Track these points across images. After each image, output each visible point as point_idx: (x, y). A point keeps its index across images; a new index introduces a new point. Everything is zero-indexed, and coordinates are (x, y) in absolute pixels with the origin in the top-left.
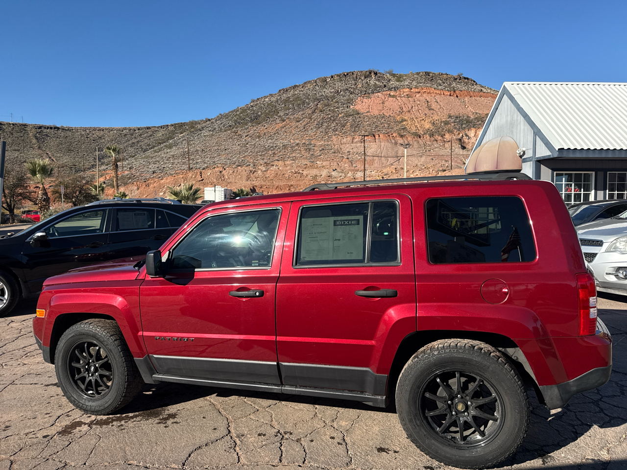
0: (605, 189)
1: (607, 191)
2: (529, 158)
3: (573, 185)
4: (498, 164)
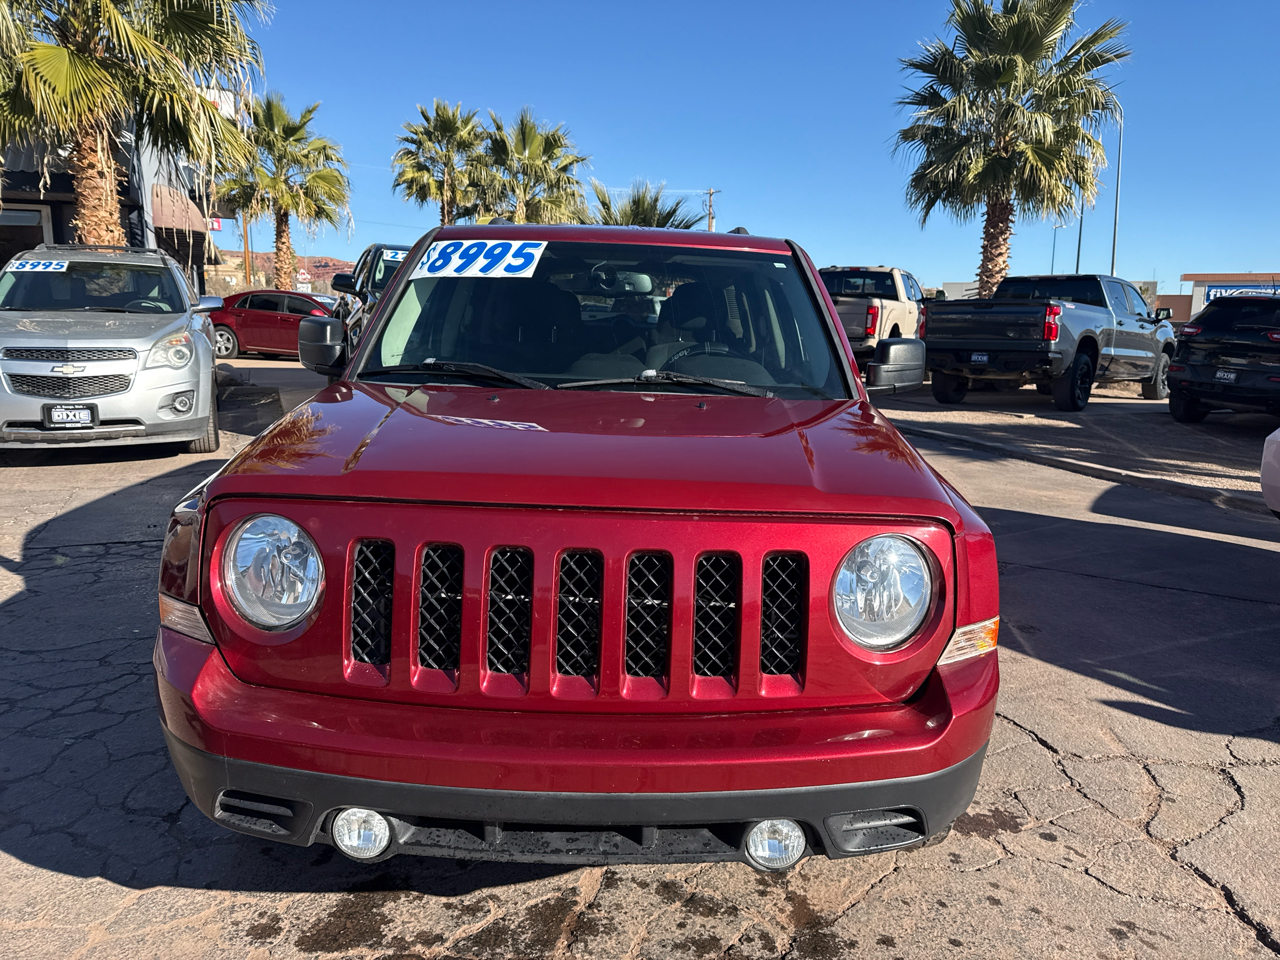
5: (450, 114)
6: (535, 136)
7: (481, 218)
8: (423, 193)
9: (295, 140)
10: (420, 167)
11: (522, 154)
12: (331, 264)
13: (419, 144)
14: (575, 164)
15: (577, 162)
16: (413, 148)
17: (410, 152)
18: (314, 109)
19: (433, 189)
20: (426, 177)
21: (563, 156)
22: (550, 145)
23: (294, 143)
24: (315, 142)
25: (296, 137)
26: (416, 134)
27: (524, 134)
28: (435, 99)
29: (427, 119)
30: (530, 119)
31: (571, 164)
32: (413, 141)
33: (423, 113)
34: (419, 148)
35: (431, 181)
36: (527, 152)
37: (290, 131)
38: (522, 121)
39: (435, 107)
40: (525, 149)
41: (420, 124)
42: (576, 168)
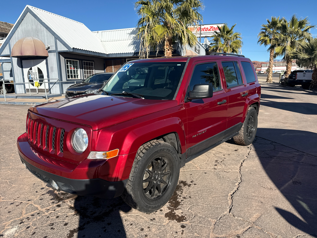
0: (83, 69)
1: (84, 69)
2: (53, 50)
3: (72, 66)
4: (36, 52)
5: (276, 19)
6: (296, 22)
7: (276, 48)
8: (265, 42)
9: (229, 34)
10: (265, 36)
11: (292, 28)
12: (256, 63)
13: (266, 29)
14: (310, 29)
15: (311, 27)
16: (264, 31)
17: (263, 32)
18: (235, 26)
19: (268, 41)
20: (267, 38)
21: (305, 27)
22: (301, 24)
23: (229, 35)
24: (234, 34)
25: (229, 33)
26: (265, 27)
27: (293, 22)
28: (272, 17)
29: (269, 22)
30: (295, 17)
31: (308, 29)
32: (264, 29)
33: (268, 21)
34: (266, 31)
35: (268, 39)
36: (294, 27)
37: (228, 32)
38: (293, 19)
39: (272, 19)
40: (293, 27)
41: (267, 24)
42: (310, 30)
